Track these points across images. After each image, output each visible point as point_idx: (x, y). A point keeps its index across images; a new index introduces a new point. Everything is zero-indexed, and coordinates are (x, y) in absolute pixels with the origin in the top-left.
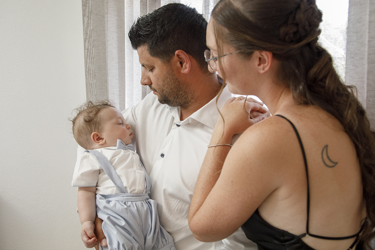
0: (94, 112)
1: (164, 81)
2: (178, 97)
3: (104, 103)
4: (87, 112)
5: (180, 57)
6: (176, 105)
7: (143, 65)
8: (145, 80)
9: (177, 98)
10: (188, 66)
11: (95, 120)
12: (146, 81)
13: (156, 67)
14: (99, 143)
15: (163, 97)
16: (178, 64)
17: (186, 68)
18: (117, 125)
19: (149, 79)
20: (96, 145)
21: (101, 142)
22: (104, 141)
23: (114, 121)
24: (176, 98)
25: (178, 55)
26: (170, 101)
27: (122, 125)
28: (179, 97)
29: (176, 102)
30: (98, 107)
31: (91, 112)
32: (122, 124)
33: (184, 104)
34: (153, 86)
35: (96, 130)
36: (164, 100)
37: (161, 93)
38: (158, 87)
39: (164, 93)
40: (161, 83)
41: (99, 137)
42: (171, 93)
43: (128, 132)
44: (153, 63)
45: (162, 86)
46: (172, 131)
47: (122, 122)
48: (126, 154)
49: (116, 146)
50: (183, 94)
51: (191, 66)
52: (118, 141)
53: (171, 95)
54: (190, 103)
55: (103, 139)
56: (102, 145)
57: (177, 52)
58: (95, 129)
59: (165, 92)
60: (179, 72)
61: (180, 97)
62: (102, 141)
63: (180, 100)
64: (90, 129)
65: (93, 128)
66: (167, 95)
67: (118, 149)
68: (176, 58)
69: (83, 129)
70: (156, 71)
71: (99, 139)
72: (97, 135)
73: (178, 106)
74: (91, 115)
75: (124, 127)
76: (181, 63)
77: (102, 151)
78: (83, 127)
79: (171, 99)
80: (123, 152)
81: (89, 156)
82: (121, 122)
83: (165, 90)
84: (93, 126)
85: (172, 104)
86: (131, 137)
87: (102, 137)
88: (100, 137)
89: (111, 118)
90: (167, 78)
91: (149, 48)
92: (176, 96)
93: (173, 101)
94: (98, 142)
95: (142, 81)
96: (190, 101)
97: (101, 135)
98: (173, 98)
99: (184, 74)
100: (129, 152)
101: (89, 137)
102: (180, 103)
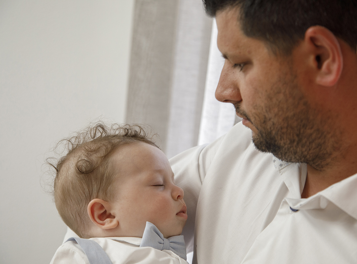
0: (102, 153)
1: (270, 98)
2: (300, 140)
3: (130, 131)
4: (87, 150)
5: (319, 44)
6: (292, 160)
7: (225, 56)
8: (226, 88)
9: (298, 144)
10: (335, 67)
11: (101, 169)
12: (228, 92)
13: (255, 62)
14: (103, 224)
15: (264, 135)
16: (311, 61)
17: (329, 72)
18: (148, 188)
19: (236, 88)
20: (97, 229)
21: (109, 224)
22: (115, 222)
23: (144, 176)
24: (295, 143)
25: (313, 40)
26: (279, 148)
27: (161, 188)
28: (304, 141)
29: (295, 153)
30: (113, 141)
31: (96, 151)
32: (163, 185)
33: (313, 160)
34: (244, 106)
35: (101, 194)
36: (267, 143)
37: (259, 127)
38: (254, 111)
39: (268, 127)
40: (262, 102)
41: (105, 211)
42: (284, 130)
43: (175, 207)
44: (250, 52)
45: (264, 110)
46: (278, 221)
47: (165, 181)
48: (161, 259)
49: (142, 238)
50: (314, 136)
51: (344, 69)
52: (148, 225)
53: (283, 133)
54: (329, 160)
55: (114, 217)
56: (110, 230)
57: (310, 31)
58: (98, 192)
59: (269, 124)
60: (311, 82)
61: (306, 142)
62: (111, 222)
63: (304, 149)
64: (87, 190)
65: (95, 188)
66: (274, 132)
67: (144, 245)
68: (306, 46)
69: (73, 189)
70: (255, 71)
71: (105, 215)
72: (102, 207)
73: (297, 161)
74: (95, 158)
75: (167, 195)
76: (319, 60)
77: (106, 245)
78: (72, 183)
79: (282, 144)
80: (153, 253)
81: (73, 253)
82: (160, 180)
83: (270, 119)
84: (94, 183)
85: (285, 155)
86: (181, 218)
87: (112, 212)
88: (108, 213)
89: (137, 170)
90: (279, 92)
91: (244, 15)
92: (296, 139)
93: (289, 149)
94: (101, 222)
95: (219, 91)
96: (330, 154)
97: (110, 208)
98: (288, 142)
99: (323, 88)
100: (169, 257)
101: (83, 209)
102: (305, 157)
